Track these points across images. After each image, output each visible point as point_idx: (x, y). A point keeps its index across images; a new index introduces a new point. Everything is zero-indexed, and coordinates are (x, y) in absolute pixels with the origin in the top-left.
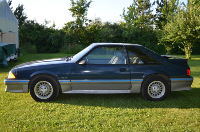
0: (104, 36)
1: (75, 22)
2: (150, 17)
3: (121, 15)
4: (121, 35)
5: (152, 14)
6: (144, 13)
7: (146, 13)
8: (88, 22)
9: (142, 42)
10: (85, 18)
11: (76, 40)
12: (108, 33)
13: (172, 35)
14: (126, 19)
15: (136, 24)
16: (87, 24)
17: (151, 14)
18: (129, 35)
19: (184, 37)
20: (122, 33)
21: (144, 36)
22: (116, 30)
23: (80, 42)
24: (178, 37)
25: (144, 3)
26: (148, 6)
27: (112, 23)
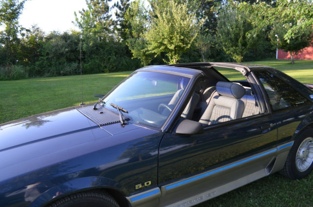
0: (53, 50)
1: (4, 32)
2: (111, 24)
3: (73, 22)
4: (77, 48)
5: (113, 20)
6: (101, 18)
7: (105, 18)
8: (24, 32)
9: (106, 56)
10: (19, 26)
11: (10, 58)
12: (57, 45)
13: (154, 44)
14: (81, 26)
15: (95, 33)
16: (23, 35)
17: (111, 20)
18: (88, 48)
19: (172, 47)
20: (77, 45)
21: (106, 49)
22: (69, 41)
23: (18, 62)
24: (162, 47)
25: (100, 4)
26: (107, 9)
27: (62, 33)
